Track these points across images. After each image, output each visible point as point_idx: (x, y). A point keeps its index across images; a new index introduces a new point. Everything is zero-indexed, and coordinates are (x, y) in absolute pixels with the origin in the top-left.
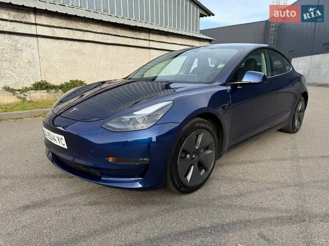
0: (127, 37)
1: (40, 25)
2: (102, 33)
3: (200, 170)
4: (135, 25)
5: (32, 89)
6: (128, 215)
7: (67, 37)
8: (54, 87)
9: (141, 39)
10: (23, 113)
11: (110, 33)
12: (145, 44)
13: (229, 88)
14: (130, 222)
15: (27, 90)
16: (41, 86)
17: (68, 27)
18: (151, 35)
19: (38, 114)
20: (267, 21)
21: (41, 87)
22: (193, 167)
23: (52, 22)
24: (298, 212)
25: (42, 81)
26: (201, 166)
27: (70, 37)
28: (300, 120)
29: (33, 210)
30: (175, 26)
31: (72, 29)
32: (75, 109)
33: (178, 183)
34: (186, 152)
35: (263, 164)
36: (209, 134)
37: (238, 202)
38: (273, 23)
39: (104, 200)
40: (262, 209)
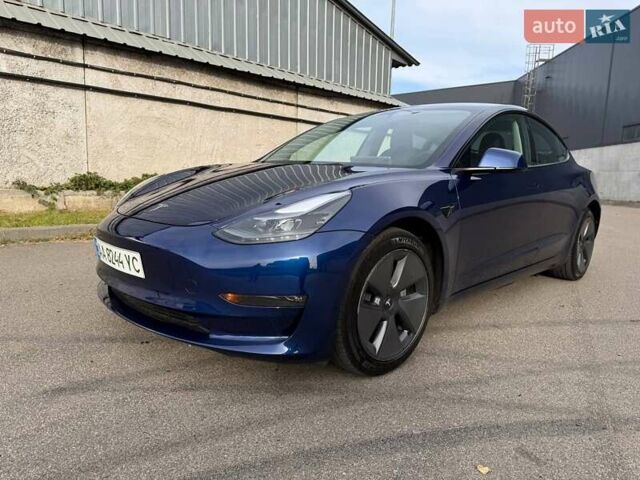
0: (255, 98)
1: (92, 68)
2: (207, 88)
3: (401, 332)
4: (270, 76)
5: (68, 188)
6: (260, 410)
7: (141, 93)
8: (111, 186)
9: (281, 103)
10: (49, 230)
11: (223, 88)
12: (289, 112)
13: (455, 177)
14: (263, 423)
15: (58, 188)
16: (86, 182)
17: (144, 73)
18: (300, 96)
19: (79, 233)
20: (516, 81)
21: (87, 185)
22: (385, 323)
23: (115, 63)
24: (592, 413)
25: (89, 173)
26: (400, 322)
27: (147, 93)
28: (586, 256)
29: (73, 397)
30: (344, 81)
31: (152, 78)
32: (161, 205)
33: (358, 351)
34: (373, 292)
35: (517, 330)
36: (417, 260)
37: (473, 393)
38: (528, 85)
39: (212, 382)
40: (521, 407)
